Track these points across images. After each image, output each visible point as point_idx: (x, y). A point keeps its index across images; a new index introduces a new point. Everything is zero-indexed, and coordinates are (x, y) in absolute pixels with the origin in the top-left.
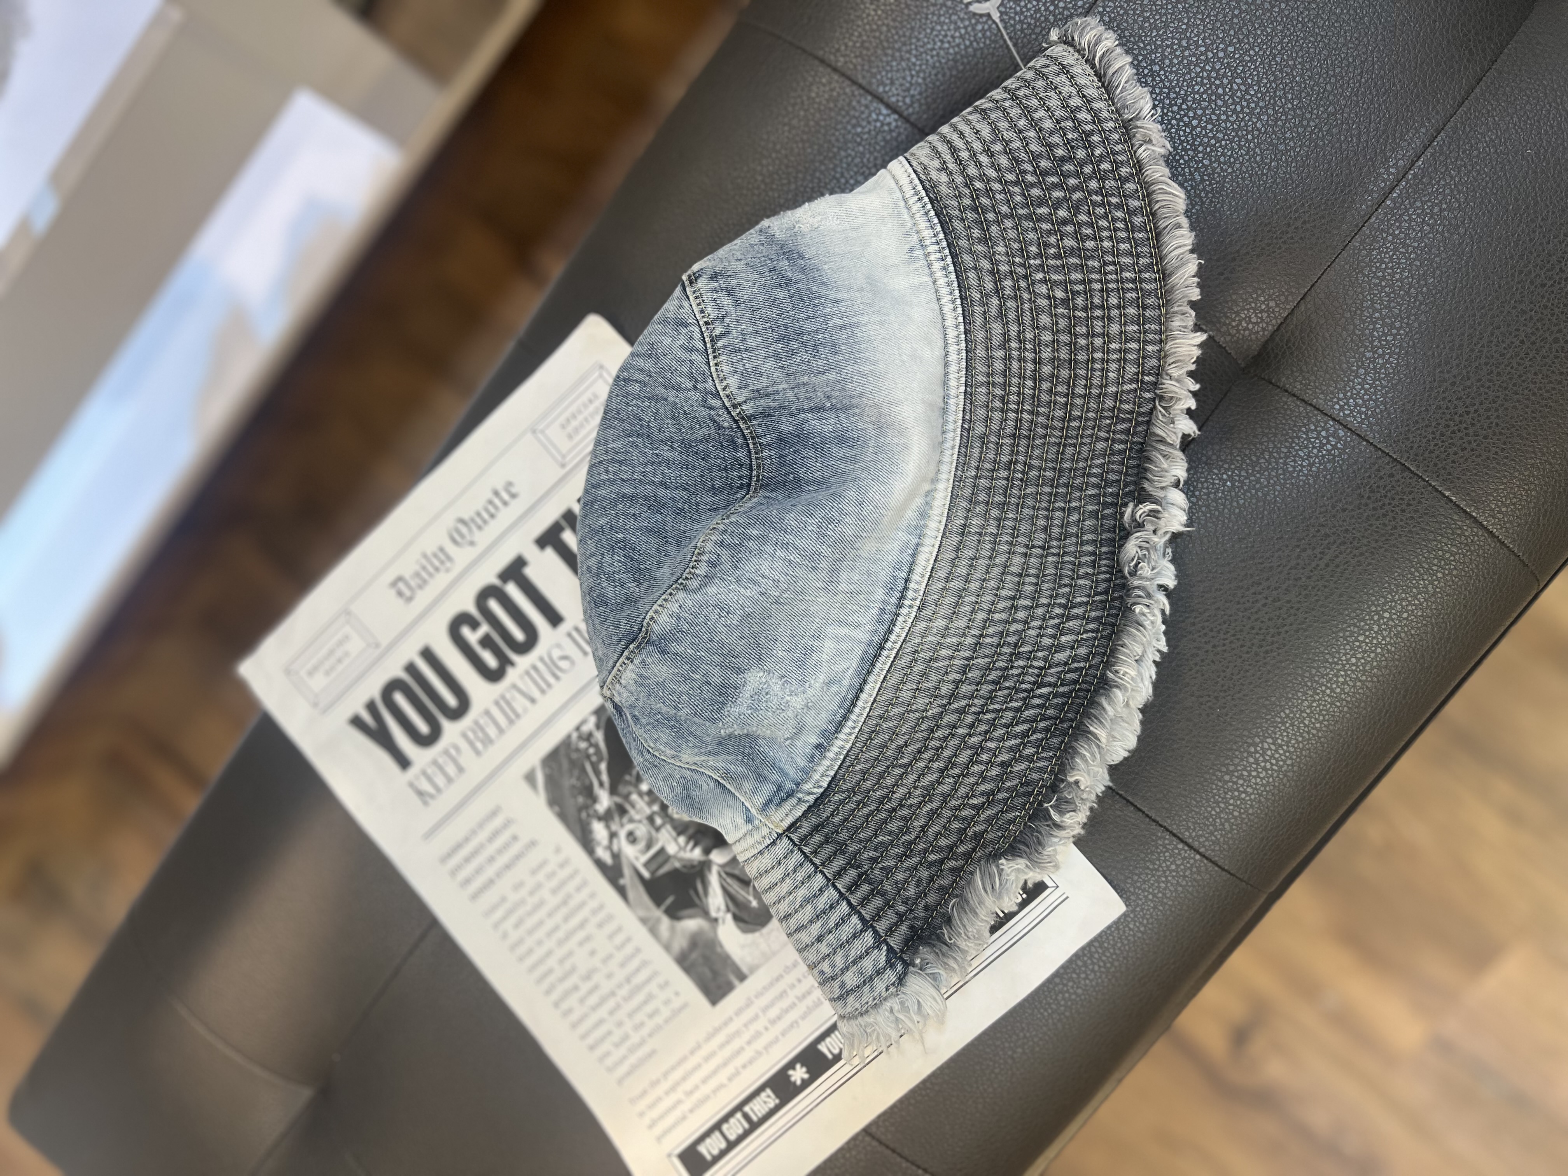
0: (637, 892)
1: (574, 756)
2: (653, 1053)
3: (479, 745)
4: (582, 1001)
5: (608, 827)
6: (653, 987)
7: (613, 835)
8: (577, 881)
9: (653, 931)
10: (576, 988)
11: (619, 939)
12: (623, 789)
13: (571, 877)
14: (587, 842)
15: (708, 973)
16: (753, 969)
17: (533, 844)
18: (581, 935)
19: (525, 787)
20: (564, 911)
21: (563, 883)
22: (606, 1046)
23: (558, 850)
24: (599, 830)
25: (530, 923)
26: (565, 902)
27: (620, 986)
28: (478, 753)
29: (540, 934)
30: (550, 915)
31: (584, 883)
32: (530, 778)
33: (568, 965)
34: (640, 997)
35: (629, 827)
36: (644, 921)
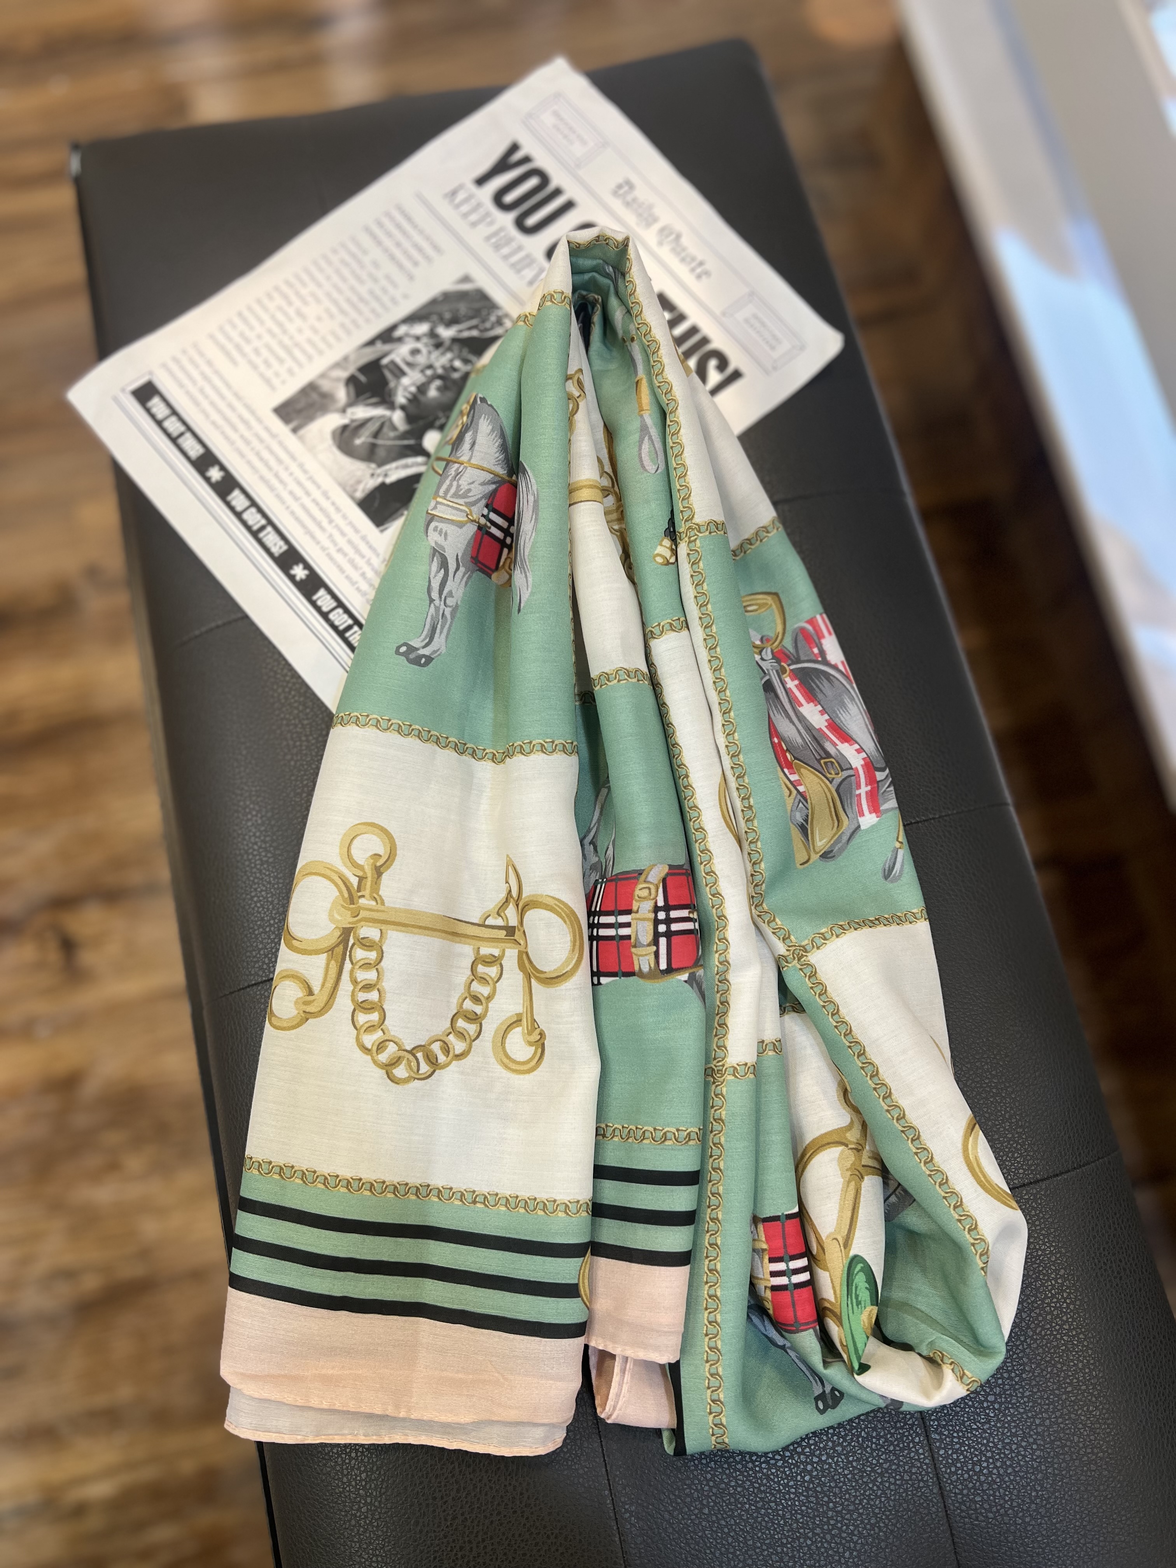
0: (369, 355)
1: (484, 313)
2: (234, 362)
3: (493, 240)
4: (280, 308)
5: (425, 335)
6: (289, 363)
7: (418, 338)
8: (379, 310)
9: (337, 365)
10: (290, 303)
11: (331, 339)
12: (456, 347)
13: (383, 305)
14: (413, 318)
15: (300, 406)
16: (302, 439)
17: (411, 277)
18: (334, 310)
19: (459, 274)
20: (355, 299)
21: (377, 299)
22: (241, 326)
23: (406, 296)
24: (422, 328)
25: (346, 272)
26: (361, 299)
27: (291, 338)
28: (488, 238)
29: (336, 279)
30: (352, 289)
31: (378, 315)
32: (466, 279)
33: (310, 299)
34: (282, 353)
35: (424, 350)
36: (346, 359)
